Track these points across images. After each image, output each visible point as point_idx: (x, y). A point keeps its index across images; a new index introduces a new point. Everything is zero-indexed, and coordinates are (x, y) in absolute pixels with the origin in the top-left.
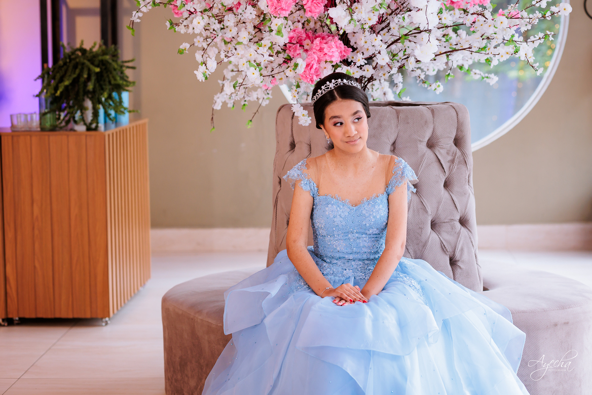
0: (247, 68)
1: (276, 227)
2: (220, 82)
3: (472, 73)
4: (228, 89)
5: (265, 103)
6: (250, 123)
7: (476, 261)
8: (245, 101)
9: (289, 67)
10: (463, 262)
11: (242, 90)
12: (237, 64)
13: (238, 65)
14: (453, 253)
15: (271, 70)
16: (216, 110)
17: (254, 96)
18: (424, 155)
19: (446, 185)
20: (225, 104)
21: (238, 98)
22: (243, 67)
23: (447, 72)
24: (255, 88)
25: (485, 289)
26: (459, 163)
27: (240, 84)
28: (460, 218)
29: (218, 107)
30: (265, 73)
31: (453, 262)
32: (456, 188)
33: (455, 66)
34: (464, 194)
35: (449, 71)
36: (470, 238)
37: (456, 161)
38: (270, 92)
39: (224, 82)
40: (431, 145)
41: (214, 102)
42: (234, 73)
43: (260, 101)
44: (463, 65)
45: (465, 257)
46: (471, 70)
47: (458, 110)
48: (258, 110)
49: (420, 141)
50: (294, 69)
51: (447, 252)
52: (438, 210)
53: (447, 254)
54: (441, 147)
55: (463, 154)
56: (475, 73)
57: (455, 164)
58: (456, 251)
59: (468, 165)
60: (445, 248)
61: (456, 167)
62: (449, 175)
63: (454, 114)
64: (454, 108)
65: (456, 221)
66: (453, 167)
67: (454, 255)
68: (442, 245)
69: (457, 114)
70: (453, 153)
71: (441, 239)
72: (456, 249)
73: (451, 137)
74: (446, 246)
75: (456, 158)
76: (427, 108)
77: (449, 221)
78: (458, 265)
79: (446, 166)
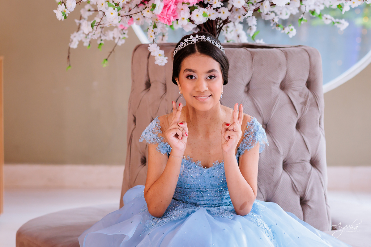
0: (105, 7)
1: (130, 165)
2: (77, 21)
3: (323, 18)
4: (86, 27)
5: (121, 43)
6: (106, 62)
7: (326, 201)
8: (101, 40)
9: (146, 7)
10: (313, 202)
11: (99, 30)
12: (95, 4)
13: (97, 4)
14: (303, 193)
15: (128, 10)
16: (73, 49)
17: (110, 35)
18: (277, 97)
19: (298, 127)
20: (81, 43)
21: (95, 37)
22: (102, 7)
23: (300, 16)
24: (112, 28)
25: (333, 229)
26: (311, 105)
27: (98, 24)
28: (311, 159)
29: (74, 45)
30: (122, 13)
31: (303, 202)
32: (307, 129)
33: (308, 10)
34: (316, 135)
35: (302, 16)
36: (320, 179)
37: (308, 103)
38: (126, 32)
39: (81, 21)
40: (283, 87)
41: (71, 40)
42: (91, 13)
43: (116, 41)
44: (315, 10)
45: (315, 197)
46: (323, 15)
47: (310, 54)
48: (114, 48)
49: (274, 83)
50: (152, 10)
51: (298, 192)
52: (289, 151)
53: (298, 193)
54: (294, 89)
55: (315, 96)
56: (327, 19)
57: (307, 105)
58: (306, 191)
59: (319, 107)
60: (296, 188)
61: (308, 108)
62: (301, 116)
63: (307, 57)
64: (306, 51)
65: (306, 161)
66: (305, 109)
67: (304, 195)
68: (293, 185)
69: (310, 57)
70: (305, 96)
71: (293, 179)
72: (307, 189)
73: (304, 80)
74: (297, 186)
75: (308, 100)
76: (281, 50)
77: (301, 162)
78: (308, 204)
79: (298, 108)
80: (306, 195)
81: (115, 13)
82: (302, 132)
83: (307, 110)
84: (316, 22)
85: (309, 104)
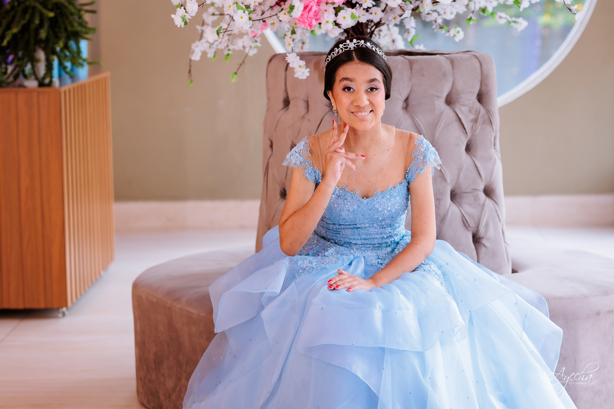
0: (234, 10)
1: (267, 198)
2: (199, 28)
3: (497, 17)
4: (210, 35)
5: (252, 53)
6: (235, 76)
7: (504, 238)
8: (229, 50)
9: (282, 9)
10: (488, 239)
11: (226, 38)
12: (221, 6)
13: (223, 6)
14: (476, 229)
15: (260, 13)
16: (195, 61)
17: (239, 44)
18: (442, 113)
19: (468, 149)
20: (204, 54)
21: (222, 46)
22: (229, 10)
23: (468, 16)
24: (241, 35)
25: (514, 271)
26: (484, 122)
27: (224, 31)
28: (485, 188)
29: (196, 57)
30: (254, 16)
31: (476, 239)
32: (479, 152)
33: (477, 8)
34: (490, 159)
35: (471, 15)
36: (496, 211)
37: (480, 120)
38: (259, 40)
39: (204, 28)
40: (449, 101)
41: (192, 51)
42: (215, 18)
43: (247, 50)
44: (486, 7)
45: (491, 233)
46: (496, 13)
47: (481, 60)
48: (243, 59)
49: (438, 97)
50: (289, 13)
51: (470, 227)
52: (458, 178)
53: (469, 229)
54: (462, 103)
55: (488, 112)
56: (501, 17)
57: (478, 123)
58: (480, 226)
59: (493, 125)
60: (467, 222)
61: (479, 127)
62: (472, 136)
63: (478, 65)
64: (477, 58)
65: (480, 191)
66: (476, 127)
67: (477, 231)
68: (464, 219)
69: (481, 65)
70: (476, 111)
71: (463, 212)
72: (480, 224)
73: (474, 93)
74: (468, 221)
75: (480, 117)
76: (446, 57)
77: (472, 191)
78: (483, 242)
79: (468, 126)
80: (480, 231)
81: (246, 16)
82: (473, 155)
83: (479, 129)
84: (488, 23)
85: (481, 122)
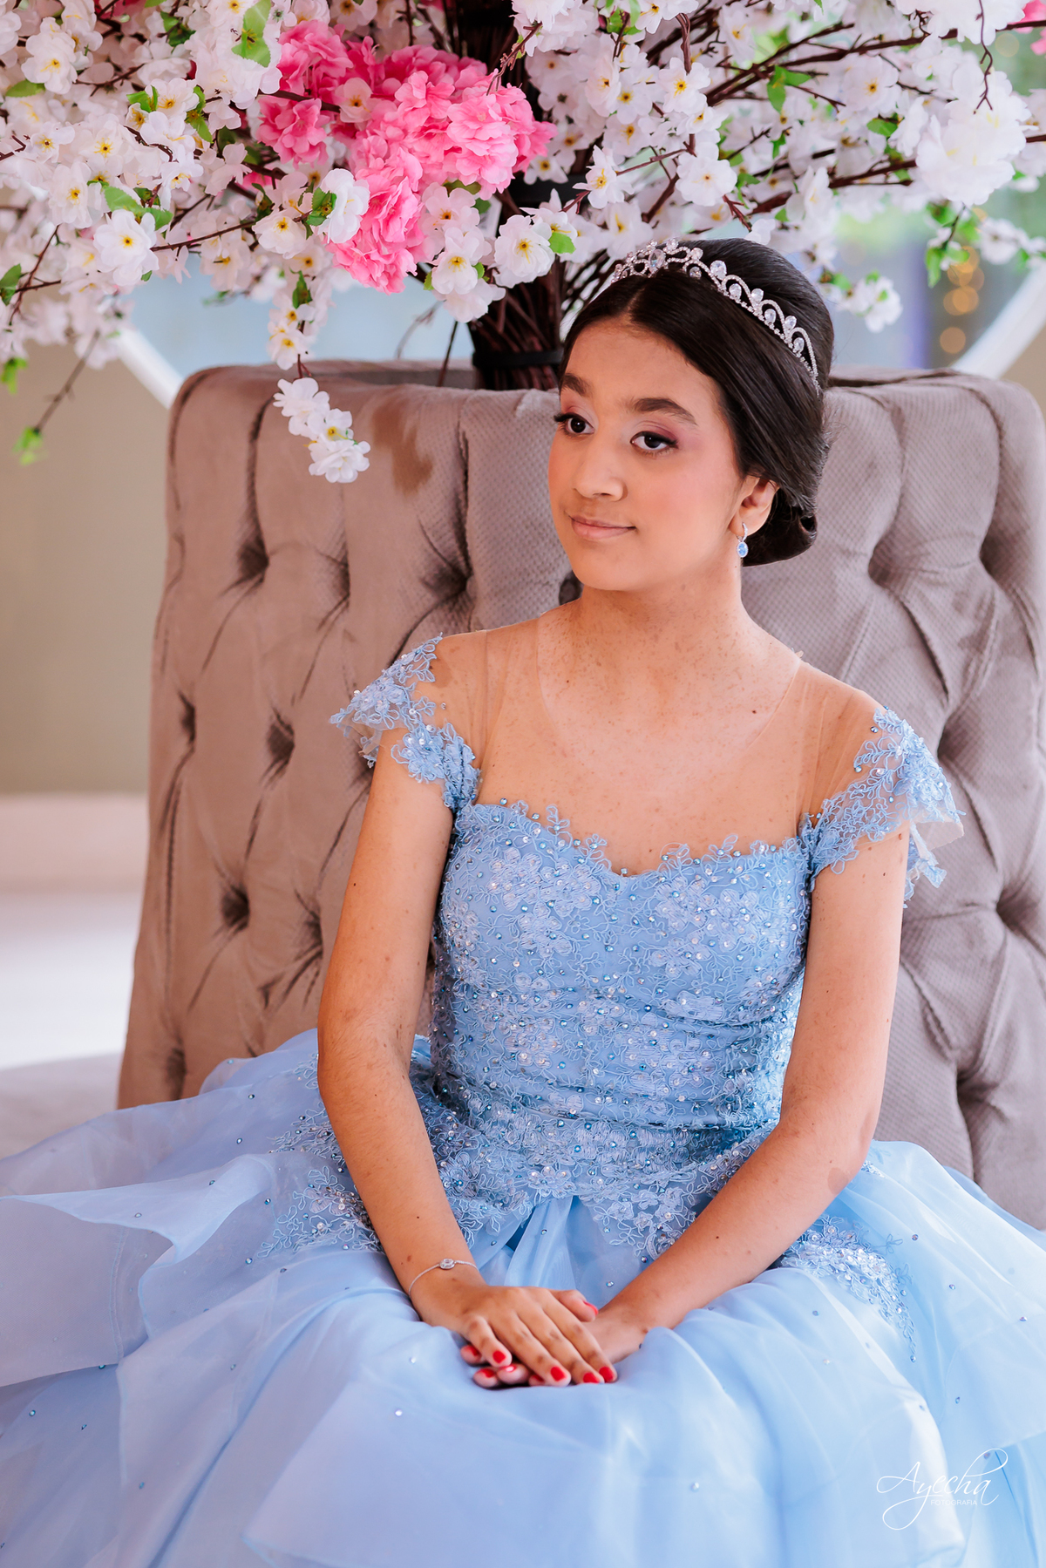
0: (89, 209)
10: (1012, 1090)
14: (971, 1053)
18: (859, 616)
19: (951, 749)
22: (70, 206)
26: (1005, 647)
28: (1003, 893)
31: (972, 1092)
32: (989, 762)
34: (1023, 785)
37: (993, 641)
40: (884, 571)
45: (1024, 1067)
47: (1001, 412)
49: (847, 553)
51: (951, 1048)
53: (949, 1054)
54: (932, 577)
55: (1021, 607)
57: (986, 652)
58: (985, 1043)
59: (1038, 659)
60: (942, 1030)
61: (991, 666)
62: (963, 702)
63: (989, 428)
64: (984, 401)
65: (985, 908)
66: (978, 667)
67: (976, 1059)
68: (930, 1018)
69: (999, 428)
70: (980, 606)
71: (926, 992)
72: (987, 1036)
73: (973, 536)
74: (944, 1024)
75: (993, 627)
76: (873, 399)
77: (960, 910)
78: (993, 1103)
79: (950, 664)
80: (986, 1063)
81: (146, 234)
82: (966, 774)
83: (988, 673)
85: (996, 647)
